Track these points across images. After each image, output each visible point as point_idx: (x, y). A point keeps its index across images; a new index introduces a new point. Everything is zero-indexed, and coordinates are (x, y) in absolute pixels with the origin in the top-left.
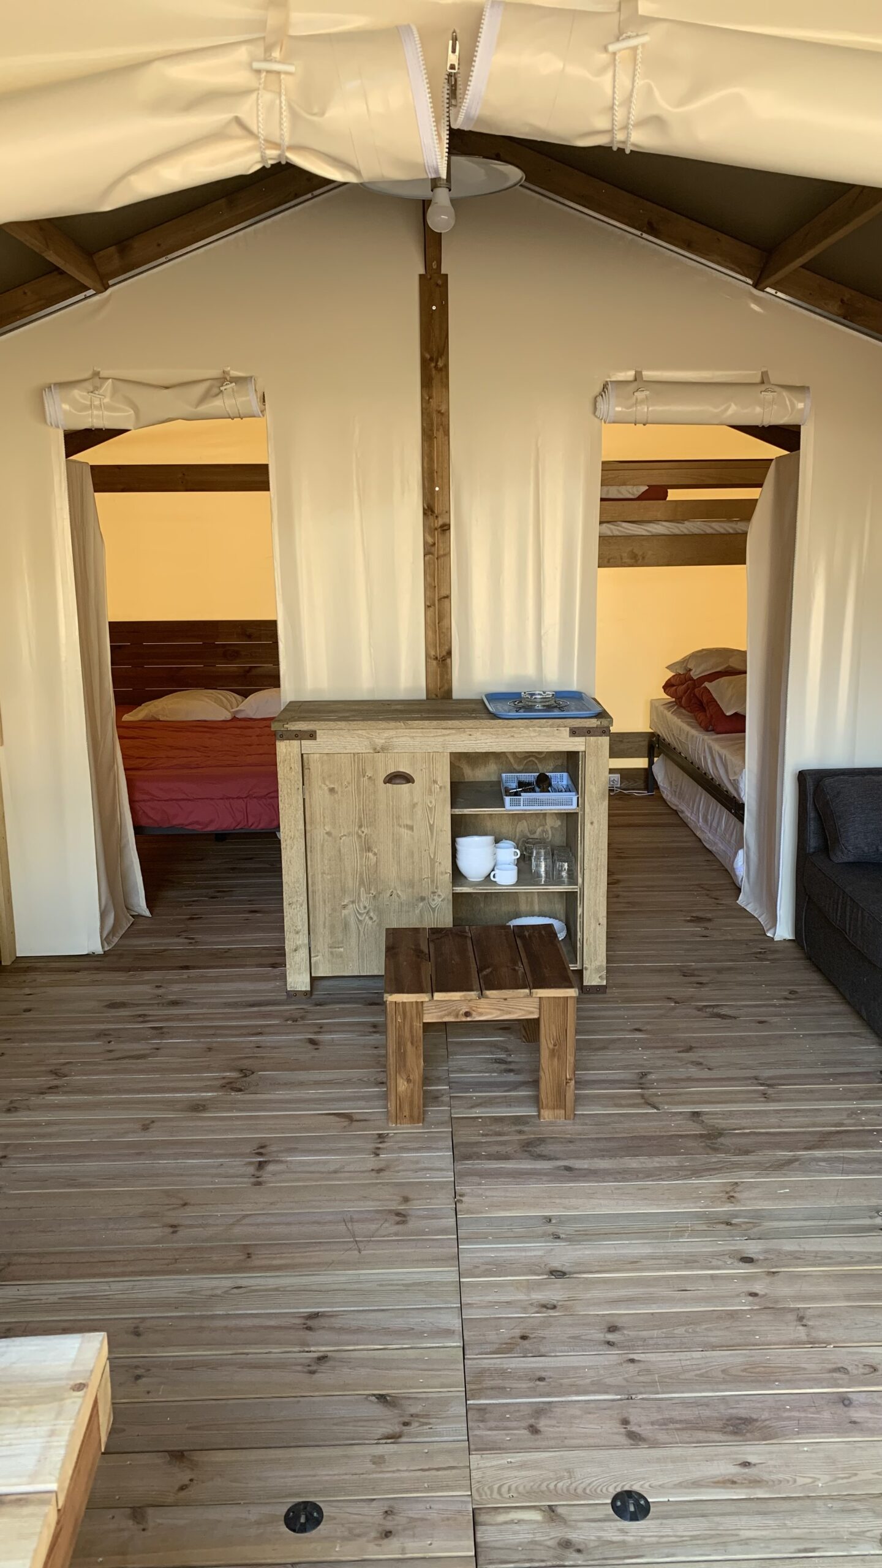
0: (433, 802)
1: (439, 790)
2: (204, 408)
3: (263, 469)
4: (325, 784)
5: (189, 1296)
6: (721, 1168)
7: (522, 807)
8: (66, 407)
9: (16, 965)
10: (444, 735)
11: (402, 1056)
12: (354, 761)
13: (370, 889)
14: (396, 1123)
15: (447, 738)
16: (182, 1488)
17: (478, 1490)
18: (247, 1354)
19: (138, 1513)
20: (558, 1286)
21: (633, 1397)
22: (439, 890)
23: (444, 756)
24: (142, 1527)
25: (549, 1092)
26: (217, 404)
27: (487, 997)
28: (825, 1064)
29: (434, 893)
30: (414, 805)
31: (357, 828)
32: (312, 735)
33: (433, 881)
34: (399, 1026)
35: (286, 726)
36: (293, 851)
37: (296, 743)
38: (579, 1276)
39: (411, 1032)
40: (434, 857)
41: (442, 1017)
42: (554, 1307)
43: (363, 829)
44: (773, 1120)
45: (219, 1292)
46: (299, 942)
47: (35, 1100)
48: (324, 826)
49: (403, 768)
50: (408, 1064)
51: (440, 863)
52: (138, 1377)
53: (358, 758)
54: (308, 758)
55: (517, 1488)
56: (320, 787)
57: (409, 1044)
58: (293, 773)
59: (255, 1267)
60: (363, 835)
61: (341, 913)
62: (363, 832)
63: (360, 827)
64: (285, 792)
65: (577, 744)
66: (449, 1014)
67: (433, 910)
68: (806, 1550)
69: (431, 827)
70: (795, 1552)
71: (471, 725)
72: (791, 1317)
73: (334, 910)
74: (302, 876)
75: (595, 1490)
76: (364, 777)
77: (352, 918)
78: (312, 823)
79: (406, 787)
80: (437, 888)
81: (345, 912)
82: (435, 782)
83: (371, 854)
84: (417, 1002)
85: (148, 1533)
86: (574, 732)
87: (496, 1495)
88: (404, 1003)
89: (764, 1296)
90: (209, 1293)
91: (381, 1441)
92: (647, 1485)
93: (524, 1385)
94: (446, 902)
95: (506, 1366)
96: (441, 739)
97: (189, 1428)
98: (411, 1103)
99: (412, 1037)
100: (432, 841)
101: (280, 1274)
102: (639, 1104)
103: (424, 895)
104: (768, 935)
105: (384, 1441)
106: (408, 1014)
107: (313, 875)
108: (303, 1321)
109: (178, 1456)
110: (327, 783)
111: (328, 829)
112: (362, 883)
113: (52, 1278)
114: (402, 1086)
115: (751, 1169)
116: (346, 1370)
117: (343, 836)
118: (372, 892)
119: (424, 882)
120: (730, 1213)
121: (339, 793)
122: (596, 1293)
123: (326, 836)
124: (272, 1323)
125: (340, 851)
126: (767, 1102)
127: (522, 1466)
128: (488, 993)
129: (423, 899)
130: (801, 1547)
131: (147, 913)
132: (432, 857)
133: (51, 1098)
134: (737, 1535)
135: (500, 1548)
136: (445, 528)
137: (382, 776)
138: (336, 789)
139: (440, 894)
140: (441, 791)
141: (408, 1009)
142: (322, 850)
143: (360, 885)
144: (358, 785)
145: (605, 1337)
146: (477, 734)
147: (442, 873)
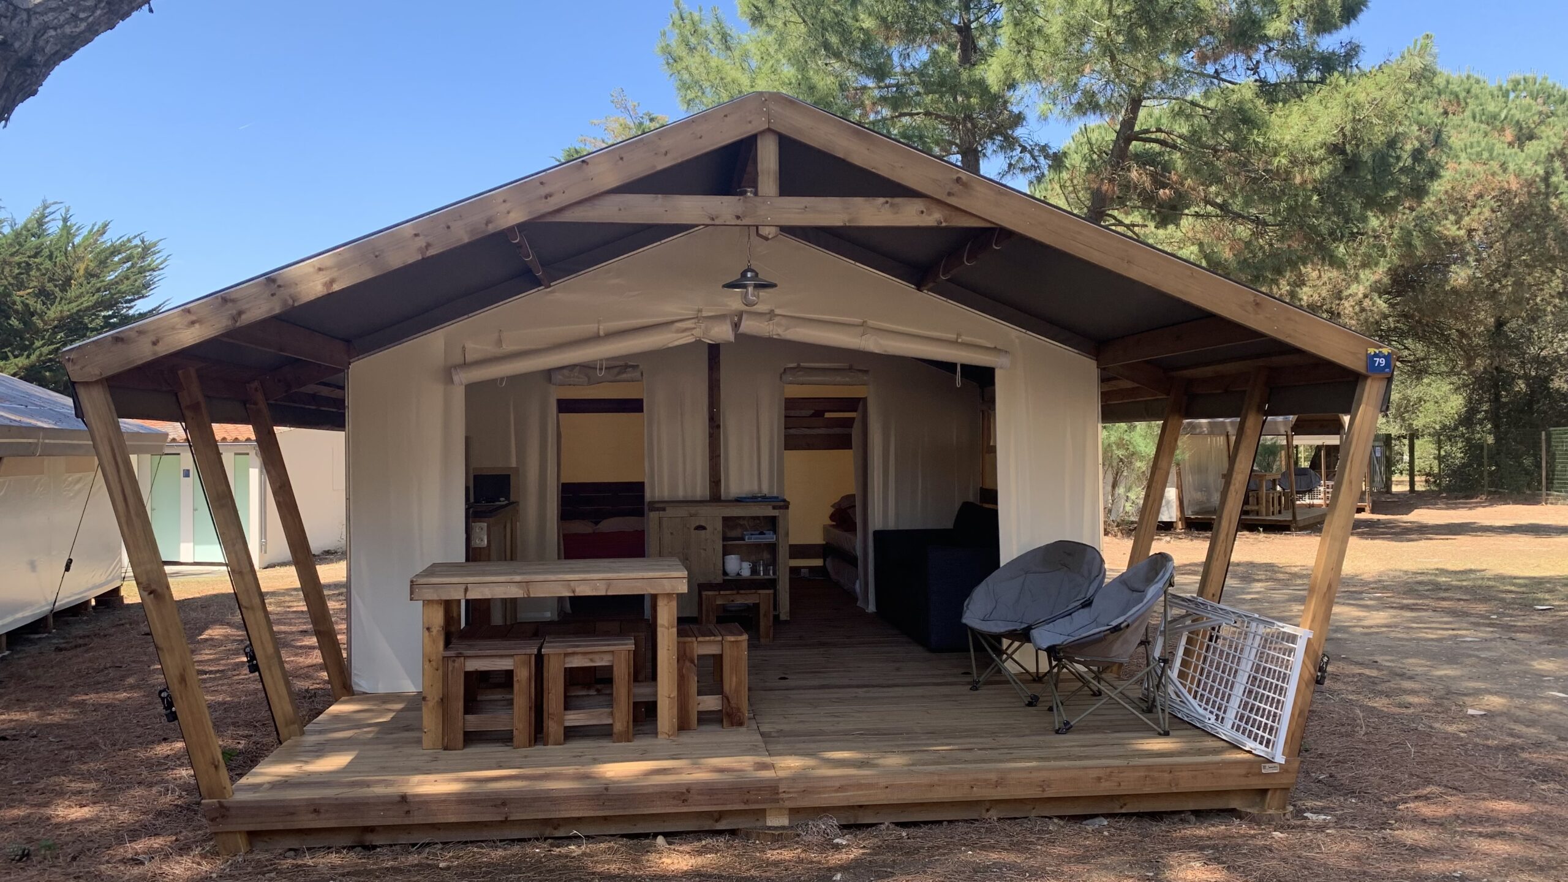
0: (715, 539)
1: (717, 533)
2: (618, 378)
3: (640, 401)
4: (669, 531)
8: (560, 377)
10: (718, 511)
12: (682, 520)
15: (720, 512)
23: (720, 519)
26: (624, 376)
29: (715, 579)
30: (706, 540)
31: (682, 550)
32: (663, 511)
33: (716, 572)
37: (658, 512)
40: (715, 562)
43: (685, 550)
49: (703, 524)
51: (717, 565)
54: (663, 518)
56: (667, 532)
58: (655, 525)
60: (685, 553)
65: (775, 513)
69: (714, 549)
71: (730, 507)
76: (685, 527)
79: (703, 531)
80: (716, 576)
82: (716, 530)
86: (774, 508)
100: (714, 555)
104: (863, 608)
110: (670, 526)
111: (669, 550)
117: (676, 553)
119: (710, 574)
121: (675, 533)
136: (719, 427)
137: (693, 526)
139: (718, 579)
144: (683, 530)
146: (734, 510)
147: (718, 569)
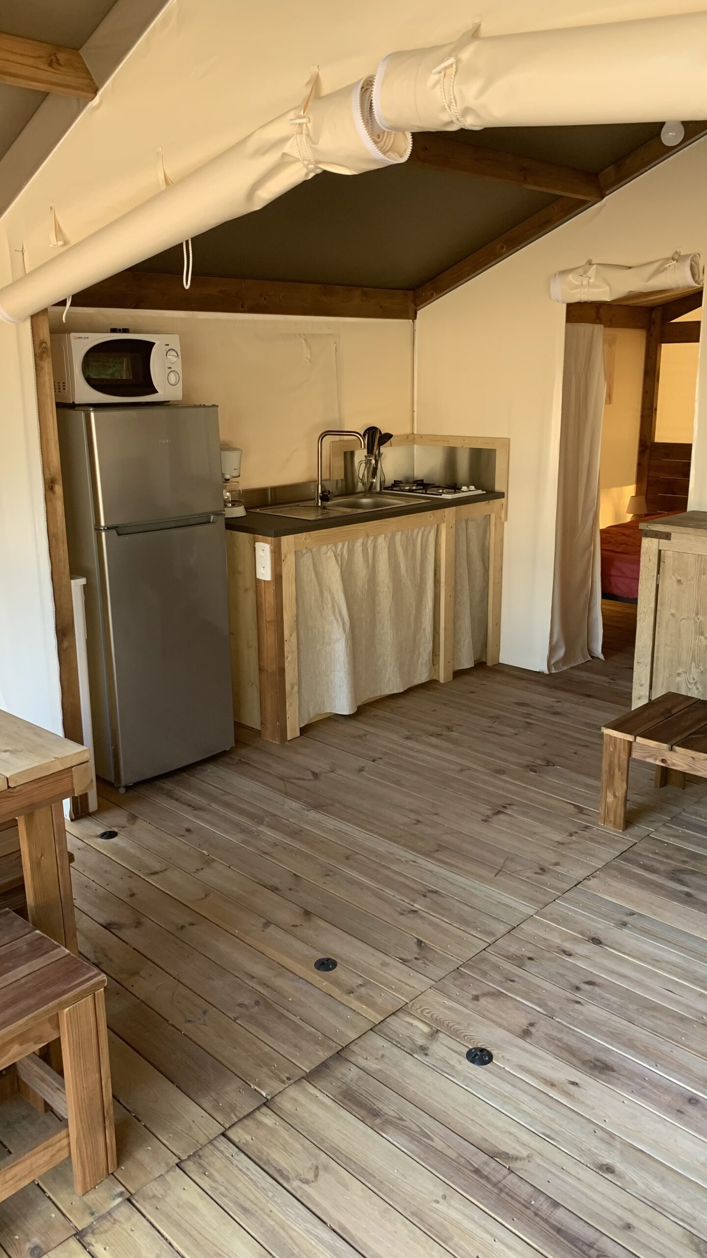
4: (674, 576)
5: (388, 854)
8: (564, 287)
9: (495, 667)
11: (612, 776)
12: (698, 561)
13: (699, 666)
14: (604, 823)
16: (294, 926)
17: (413, 1004)
19: (267, 924)
20: (589, 947)
21: (554, 1018)
24: (263, 929)
27: (675, 752)
31: (694, 615)
32: (667, 536)
34: (611, 753)
35: (649, 526)
36: (645, 623)
37: (655, 540)
38: (609, 949)
39: (619, 761)
42: (569, 955)
43: (699, 616)
45: (403, 859)
46: (642, 693)
47: (425, 738)
48: (670, 608)
50: (615, 784)
52: (327, 875)
53: (701, 559)
54: (664, 553)
55: (433, 1014)
56: (671, 577)
57: (617, 769)
58: (651, 563)
59: (434, 857)
60: (698, 621)
61: (676, 679)
62: (699, 619)
63: (697, 614)
64: (644, 577)
68: (548, 1136)
70: (541, 1133)
73: (671, 675)
74: (649, 643)
75: (470, 1040)
76: (704, 574)
77: (683, 685)
78: (662, 604)
81: (678, 679)
83: (702, 638)
84: (624, 740)
85: (263, 933)
87: (419, 1011)
88: (615, 738)
90: (398, 857)
91: (396, 959)
92: (501, 1055)
93: (498, 977)
95: (501, 964)
97: (323, 906)
98: (615, 813)
99: (619, 765)
101: (442, 866)
105: (398, 959)
106: (618, 747)
107: (659, 645)
108: (424, 890)
109: (307, 914)
110: (676, 575)
111: (673, 611)
112: (693, 659)
113: (341, 819)
114: (610, 798)
116: (419, 922)
117: (683, 619)
118: (701, 668)
121: (684, 584)
122: (607, 963)
123: (671, 617)
124: (411, 885)
125: (680, 630)
127: (450, 1008)
128: (676, 748)
130: (548, 1133)
131: (602, 657)
133: (434, 740)
134: (519, 1104)
135: (391, 1029)
138: (682, 581)
141: (619, 743)
142: (667, 626)
143: (692, 660)
144: (699, 581)
145: (579, 984)
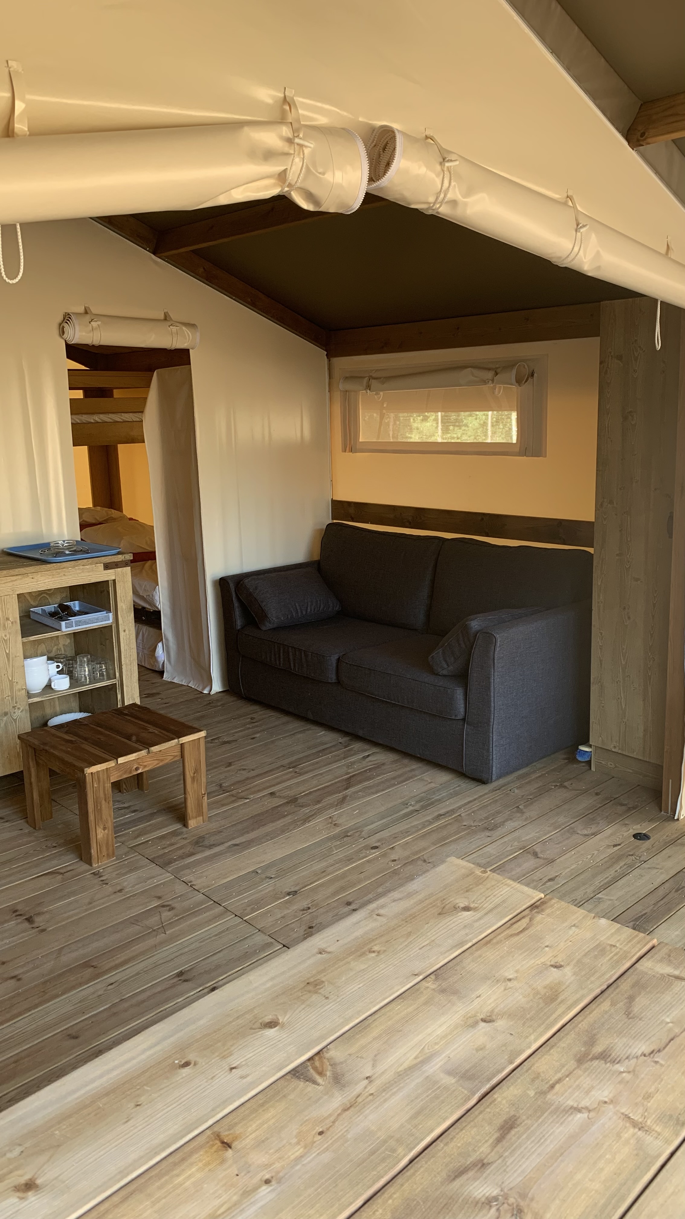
0: (8, 636)
1: (11, 625)
5: (82, 1004)
6: (315, 814)
7: (74, 628)
10: (12, 581)
11: (99, 812)
14: (98, 863)
15: (14, 583)
18: (166, 1009)
20: (300, 898)
22: (18, 704)
23: (13, 597)
25: (193, 807)
27: (151, 752)
28: (309, 748)
29: (14, 707)
33: (12, 698)
34: (96, 790)
38: (304, 889)
39: (104, 791)
40: (12, 678)
41: (121, 776)
42: (309, 908)
44: (315, 782)
45: (100, 992)
50: (104, 817)
51: (17, 683)
57: (103, 802)
59: (107, 970)
65: (109, 575)
66: (125, 773)
67: (15, 720)
69: (8, 655)
71: (33, 571)
72: (420, 862)
80: (16, 703)
82: (8, 619)
84: (107, 769)
86: (107, 567)
88: (98, 772)
89: (399, 859)
90: (94, 996)
94: (24, 712)
96: (10, 584)
98: (107, 845)
99: (105, 795)
100: (9, 666)
102: (235, 800)
103: (6, 710)
104: (205, 692)
106: (101, 780)
108: (177, 979)
114: (101, 834)
115: (329, 808)
119: (5, 700)
120: (343, 831)
122: (321, 893)
124: (159, 989)
126: (300, 776)
128: (152, 749)
129: (6, 714)
132: (10, 679)
139: (19, 706)
140: (12, 626)
141: (101, 776)
146: (38, 577)
147: (19, 690)
